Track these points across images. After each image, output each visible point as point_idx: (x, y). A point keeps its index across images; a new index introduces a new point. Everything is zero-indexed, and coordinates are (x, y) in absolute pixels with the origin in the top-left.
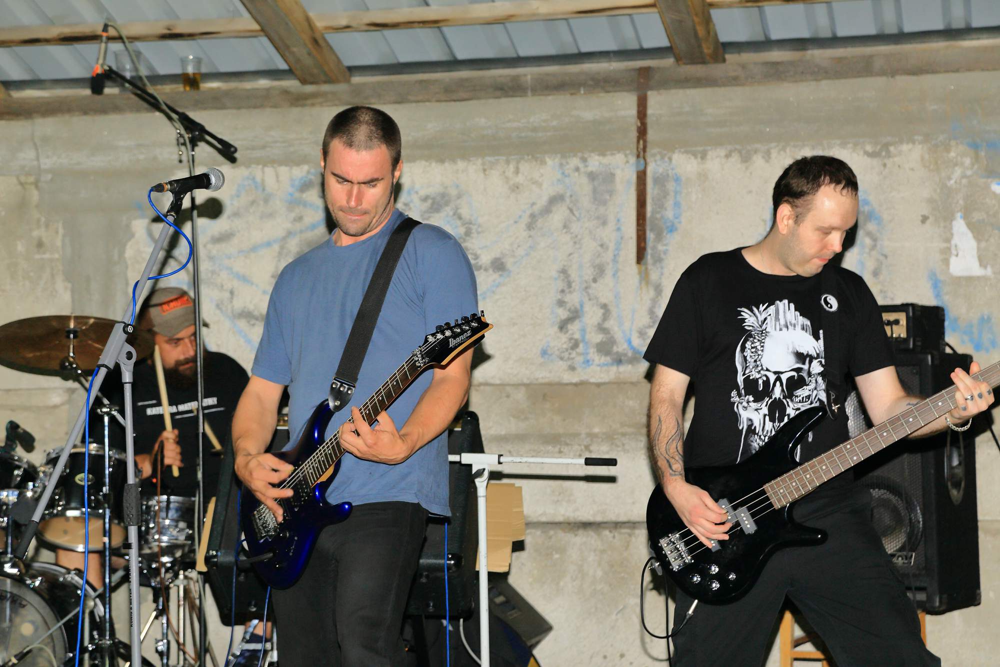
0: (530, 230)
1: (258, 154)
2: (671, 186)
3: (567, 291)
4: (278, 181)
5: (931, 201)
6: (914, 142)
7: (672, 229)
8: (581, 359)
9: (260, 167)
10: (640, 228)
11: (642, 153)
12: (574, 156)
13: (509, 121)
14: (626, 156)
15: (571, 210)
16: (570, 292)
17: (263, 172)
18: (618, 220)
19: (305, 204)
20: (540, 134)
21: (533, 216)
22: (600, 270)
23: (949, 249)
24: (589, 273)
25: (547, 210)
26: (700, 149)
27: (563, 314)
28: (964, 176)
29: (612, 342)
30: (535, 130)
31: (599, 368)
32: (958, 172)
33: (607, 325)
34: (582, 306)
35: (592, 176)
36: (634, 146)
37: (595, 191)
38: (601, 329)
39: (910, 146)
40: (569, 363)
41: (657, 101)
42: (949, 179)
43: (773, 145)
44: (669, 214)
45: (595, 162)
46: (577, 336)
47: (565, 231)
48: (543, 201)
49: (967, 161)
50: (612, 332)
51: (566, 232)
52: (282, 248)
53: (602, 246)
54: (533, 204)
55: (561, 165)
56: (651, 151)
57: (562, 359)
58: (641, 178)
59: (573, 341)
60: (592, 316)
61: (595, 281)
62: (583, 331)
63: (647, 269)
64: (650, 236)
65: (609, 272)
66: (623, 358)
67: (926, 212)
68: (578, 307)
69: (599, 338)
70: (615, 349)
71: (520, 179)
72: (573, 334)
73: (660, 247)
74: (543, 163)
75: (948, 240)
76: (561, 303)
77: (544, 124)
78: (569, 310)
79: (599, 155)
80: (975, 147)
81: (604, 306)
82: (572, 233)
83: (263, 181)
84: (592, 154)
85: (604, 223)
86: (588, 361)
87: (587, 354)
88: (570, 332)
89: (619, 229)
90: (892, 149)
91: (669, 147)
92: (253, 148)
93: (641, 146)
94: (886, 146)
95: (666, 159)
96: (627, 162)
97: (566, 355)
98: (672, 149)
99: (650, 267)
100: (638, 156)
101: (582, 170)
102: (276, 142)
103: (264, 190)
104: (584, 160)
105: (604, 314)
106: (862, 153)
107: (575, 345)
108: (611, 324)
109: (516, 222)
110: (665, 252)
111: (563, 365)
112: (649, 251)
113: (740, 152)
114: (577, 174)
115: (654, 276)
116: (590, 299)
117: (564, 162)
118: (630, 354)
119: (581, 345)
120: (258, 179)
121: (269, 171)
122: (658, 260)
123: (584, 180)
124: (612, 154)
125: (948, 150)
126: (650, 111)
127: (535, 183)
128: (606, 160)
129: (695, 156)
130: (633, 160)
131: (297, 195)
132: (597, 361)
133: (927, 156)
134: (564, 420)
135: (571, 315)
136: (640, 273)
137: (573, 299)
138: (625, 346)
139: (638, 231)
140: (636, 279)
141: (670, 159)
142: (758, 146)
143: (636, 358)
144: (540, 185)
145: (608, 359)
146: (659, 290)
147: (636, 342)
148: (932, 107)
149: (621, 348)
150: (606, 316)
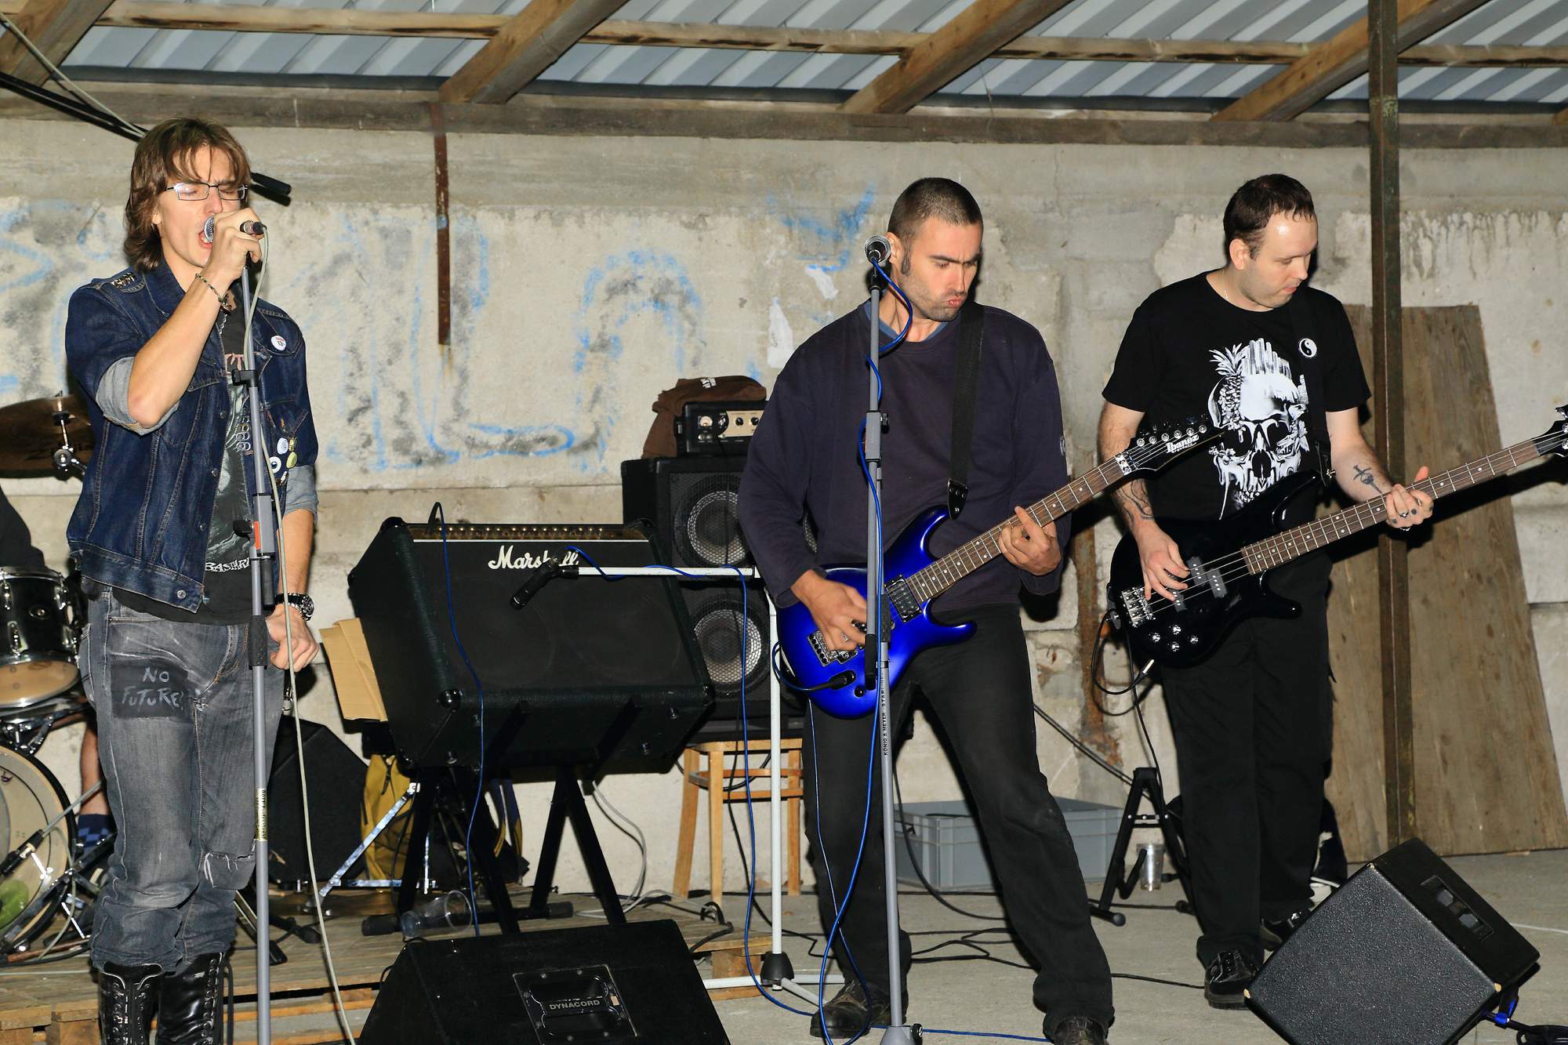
0: (310, 296)
2: (476, 249)
3: (357, 374)
5: (748, 282)
6: (730, 215)
7: (479, 303)
8: (374, 459)
10: (443, 300)
11: (442, 208)
12: (364, 206)
13: (281, 157)
14: (423, 209)
15: (360, 275)
16: (361, 376)
18: (417, 289)
19: (17, 249)
20: (321, 176)
21: (314, 279)
22: (397, 349)
23: (766, 337)
24: (383, 354)
25: (331, 273)
26: (509, 207)
27: (353, 403)
28: (779, 256)
29: (411, 439)
30: (313, 170)
31: (395, 471)
32: (773, 251)
33: (405, 417)
34: (374, 393)
35: (385, 233)
36: (434, 198)
37: (388, 251)
38: (400, 423)
39: (727, 218)
40: (360, 464)
41: (460, 146)
42: (765, 258)
43: (586, 207)
44: (475, 284)
45: (388, 215)
46: (370, 431)
47: (353, 299)
48: (326, 261)
49: (782, 239)
50: (410, 427)
51: (354, 301)
53: (398, 319)
54: (314, 264)
55: (347, 216)
56: (452, 206)
57: (351, 459)
58: (443, 238)
59: (365, 437)
60: (387, 406)
61: (390, 362)
62: (377, 424)
63: (450, 350)
64: (454, 309)
65: (407, 350)
66: (423, 458)
67: (744, 295)
68: (371, 395)
69: (396, 433)
70: (414, 448)
71: (297, 231)
72: (364, 428)
73: (465, 324)
74: (324, 212)
75: (765, 328)
76: (350, 389)
77: (323, 164)
78: (360, 399)
79: (392, 207)
80: (789, 223)
81: (402, 395)
82: (361, 303)
84: (385, 205)
85: (400, 292)
86: (383, 462)
87: (382, 453)
88: (361, 426)
89: (417, 300)
90: (708, 220)
91: (472, 202)
93: (442, 199)
94: (702, 216)
95: (470, 217)
96: (425, 218)
97: (356, 454)
98: (475, 205)
99: (453, 347)
100: (439, 212)
101: (373, 224)
104: (375, 212)
105: (401, 404)
106: (678, 223)
107: (368, 443)
108: (409, 417)
109: (292, 286)
110: (471, 330)
111: (353, 466)
112: (453, 328)
113: (551, 213)
114: (366, 229)
115: (458, 359)
116: (384, 386)
117: (350, 212)
118: (432, 453)
119: (374, 442)
122: (463, 340)
123: (375, 237)
124: (408, 207)
125: (763, 226)
126: (449, 158)
127: (313, 235)
128: (402, 213)
129: (502, 214)
130: (432, 215)
131: (6, 235)
132: (394, 463)
133: (743, 231)
134: (340, 535)
135: (362, 405)
136: (442, 354)
137: (365, 385)
138: (426, 444)
139: (440, 303)
140: (439, 360)
141: (475, 218)
142: (569, 207)
143: (439, 458)
144: (321, 240)
145: (407, 459)
146: (464, 376)
147: (439, 439)
148: (746, 175)
149: (421, 446)
150: (403, 408)
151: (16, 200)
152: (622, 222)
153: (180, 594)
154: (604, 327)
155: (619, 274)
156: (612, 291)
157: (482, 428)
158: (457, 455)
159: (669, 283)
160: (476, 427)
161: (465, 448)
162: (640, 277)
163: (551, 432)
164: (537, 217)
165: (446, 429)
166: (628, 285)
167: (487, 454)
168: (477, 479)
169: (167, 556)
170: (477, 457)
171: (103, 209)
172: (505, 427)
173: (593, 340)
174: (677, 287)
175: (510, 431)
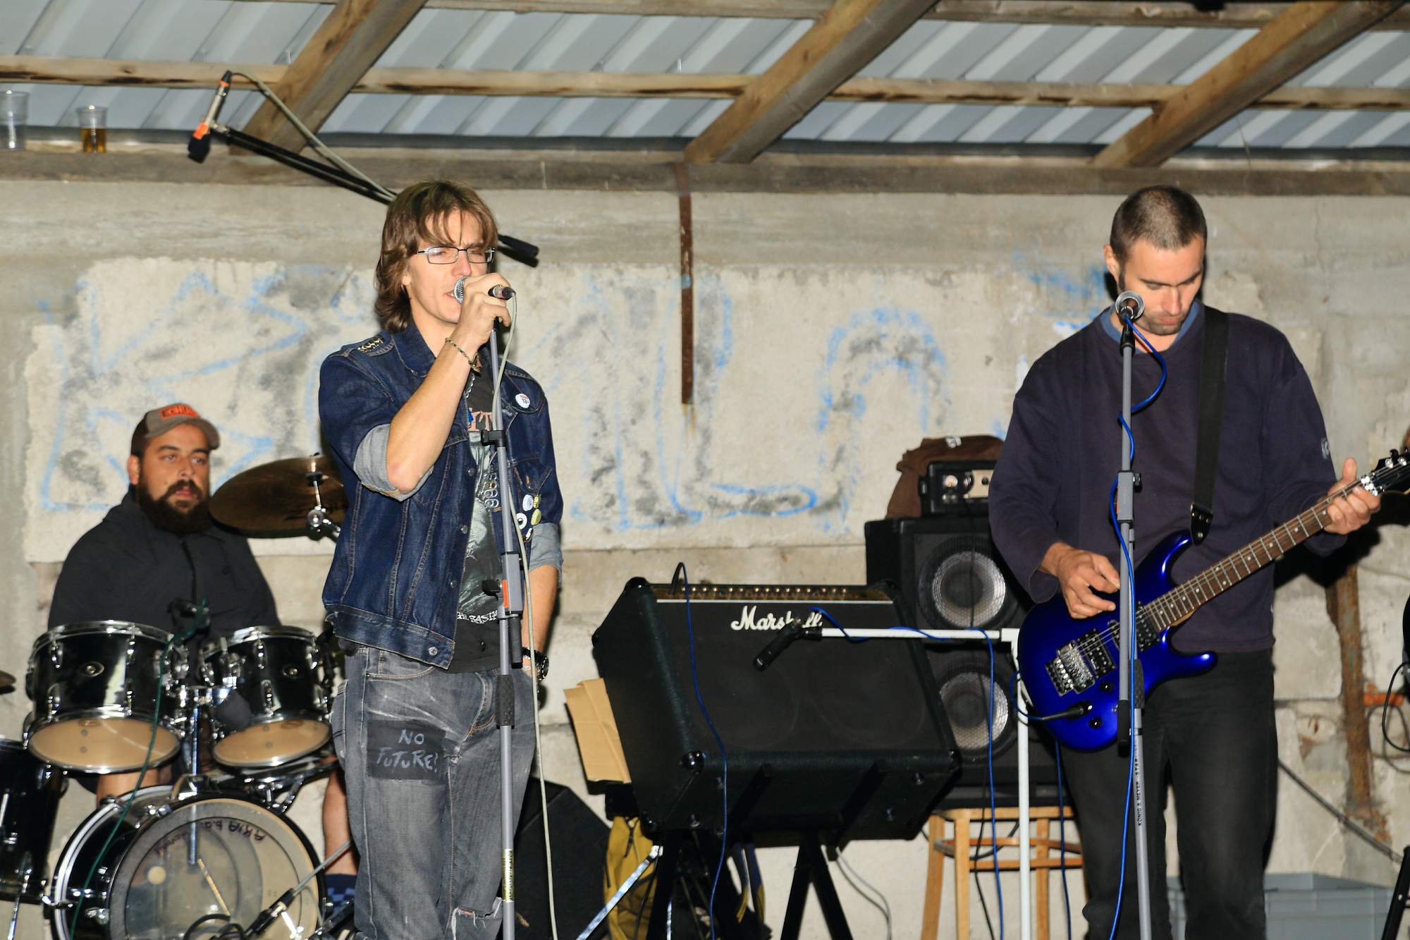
0: (556, 357)
1: (208, 243)
2: (719, 309)
3: (601, 434)
4: (235, 281)
5: (994, 339)
6: (976, 271)
7: (722, 362)
8: (617, 519)
9: (212, 261)
10: (685, 359)
11: (686, 268)
12: (609, 266)
13: (529, 219)
14: (668, 270)
15: (605, 335)
16: (605, 436)
17: (215, 268)
18: (660, 349)
19: (272, 312)
20: (566, 237)
21: (559, 339)
22: (640, 408)
24: (626, 413)
25: (576, 333)
26: (753, 266)
27: (598, 464)
28: (1026, 313)
29: (654, 498)
30: (559, 231)
31: (638, 531)
32: (1020, 308)
33: (647, 478)
34: (618, 453)
35: (629, 293)
36: (678, 258)
37: (632, 311)
38: (643, 483)
39: (973, 275)
40: (604, 524)
41: (701, 205)
42: (1012, 315)
43: (829, 266)
44: (718, 343)
45: (633, 276)
46: (613, 491)
47: (597, 359)
48: (572, 322)
49: (1029, 296)
50: (653, 486)
51: (599, 362)
52: (242, 369)
53: (641, 379)
54: (559, 325)
55: (593, 277)
56: (697, 265)
57: (595, 519)
58: (687, 297)
59: (608, 498)
60: (630, 466)
61: (634, 422)
62: (621, 484)
63: (693, 410)
64: (697, 369)
65: (650, 411)
66: (666, 518)
67: (989, 353)
68: (615, 455)
69: (639, 493)
70: (657, 507)
71: (543, 292)
72: (607, 488)
73: (708, 383)
75: (1011, 386)
76: (594, 449)
77: (569, 225)
78: (604, 459)
79: (637, 267)
80: (1036, 280)
81: (645, 455)
82: (605, 363)
83: (215, 279)
84: (630, 266)
85: (644, 352)
86: (626, 522)
87: (625, 513)
88: (605, 485)
89: (661, 360)
90: (953, 277)
91: (716, 261)
92: (201, 236)
93: (687, 259)
94: (947, 274)
95: (714, 277)
96: (669, 277)
97: (600, 514)
98: (719, 264)
99: (696, 406)
100: (683, 272)
101: (617, 284)
102: (232, 229)
103: (216, 291)
104: (620, 272)
105: (644, 464)
106: (923, 281)
107: (611, 502)
108: (651, 476)
109: (539, 347)
110: (714, 389)
111: (596, 526)
112: (696, 388)
113: (795, 272)
114: (611, 289)
115: (701, 419)
116: (628, 446)
117: (596, 273)
118: (674, 513)
119: (618, 503)
120: (209, 277)
121: (224, 267)
122: (706, 399)
123: (620, 297)
124: (653, 267)
125: (1010, 283)
126: (694, 217)
127: (559, 297)
128: (646, 273)
129: (746, 273)
130: (676, 275)
131: (263, 300)
132: (636, 523)
133: (989, 288)
134: (584, 595)
135: (606, 465)
136: (685, 414)
137: (609, 445)
138: (669, 503)
139: (684, 362)
140: (682, 421)
141: (718, 277)
142: (813, 266)
143: (681, 518)
144: (567, 301)
145: (650, 519)
146: (707, 436)
147: (682, 498)
148: (993, 232)
149: (664, 505)
150: (647, 466)
151: (273, 265)
152: (866, 280)
153: (432, 651)
154: (847, 385)
155: (862, 333)
156: (856, 350)
157: (725, 487)
158: (699, 514)
159: (913, 341)
160: (719, 486)
161: (707, 508)
162: (884, 336)
163: (793, 492)
164: (781, 276)
165: (689, 489)
166: (871, 344)
167: (729, 514)
168: (719, 539)
169: (418, 614)
170: (719, 517)
171: (356, 273)
172: (748, 487)
173: (837, 398)
174: (921, 345)
175: (752, 491)
